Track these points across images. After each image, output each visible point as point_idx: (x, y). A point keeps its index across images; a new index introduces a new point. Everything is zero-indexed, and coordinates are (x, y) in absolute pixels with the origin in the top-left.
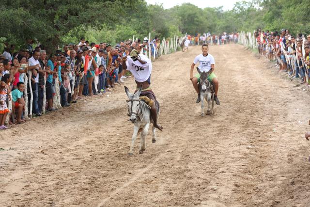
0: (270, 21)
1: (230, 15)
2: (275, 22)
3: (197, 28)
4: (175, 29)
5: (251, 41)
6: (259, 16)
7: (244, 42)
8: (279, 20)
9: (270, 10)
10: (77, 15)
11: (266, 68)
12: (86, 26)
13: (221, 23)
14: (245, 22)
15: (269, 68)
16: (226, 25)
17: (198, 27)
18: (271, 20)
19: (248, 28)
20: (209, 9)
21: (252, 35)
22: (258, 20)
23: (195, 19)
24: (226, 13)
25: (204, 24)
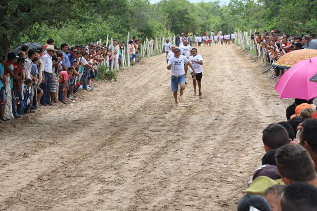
1: (226, 11)
4: (162, 27)
7: (241, 43)
10: (29, 11)
12: (40, 24)
13: (216, 20)
14: (243, 20)
16: (222, 23)
17: (189, 26)
20: (202, 5)
22: (257, 18)
23: (186, 16)
24: (222, 9)
25: (196, 21)
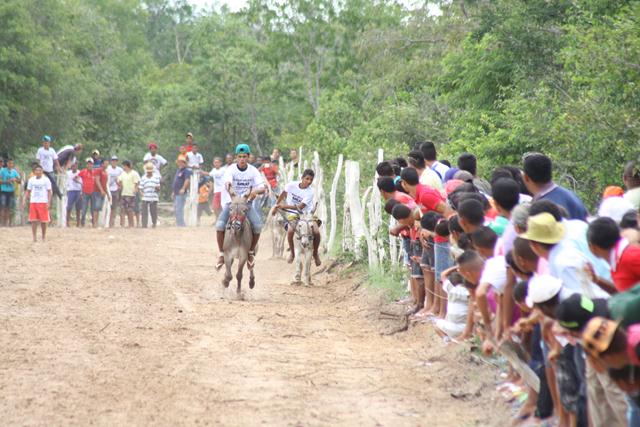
0: (483, 94)
1: (231, 39)
2: (513, 105)
3: (13, 113)
5: (357, 219)
6: (416, 62)
8: (542, 91)
9: (489, 23)
11: (440, 393)
13: (172, 87)
14: (325, 92)
15: (463, 397)
16: (204, 103)
17: (20, 108)
18: (493, 87)
19: (341, 130)
21: (365, 175)
22: (409, 85)
24: (209, 28)
25: (63, 87)
